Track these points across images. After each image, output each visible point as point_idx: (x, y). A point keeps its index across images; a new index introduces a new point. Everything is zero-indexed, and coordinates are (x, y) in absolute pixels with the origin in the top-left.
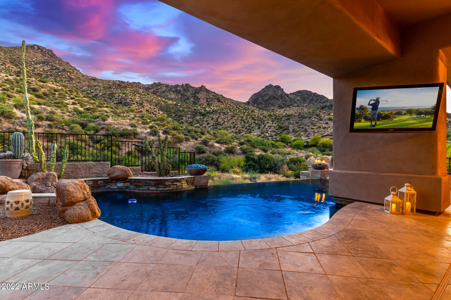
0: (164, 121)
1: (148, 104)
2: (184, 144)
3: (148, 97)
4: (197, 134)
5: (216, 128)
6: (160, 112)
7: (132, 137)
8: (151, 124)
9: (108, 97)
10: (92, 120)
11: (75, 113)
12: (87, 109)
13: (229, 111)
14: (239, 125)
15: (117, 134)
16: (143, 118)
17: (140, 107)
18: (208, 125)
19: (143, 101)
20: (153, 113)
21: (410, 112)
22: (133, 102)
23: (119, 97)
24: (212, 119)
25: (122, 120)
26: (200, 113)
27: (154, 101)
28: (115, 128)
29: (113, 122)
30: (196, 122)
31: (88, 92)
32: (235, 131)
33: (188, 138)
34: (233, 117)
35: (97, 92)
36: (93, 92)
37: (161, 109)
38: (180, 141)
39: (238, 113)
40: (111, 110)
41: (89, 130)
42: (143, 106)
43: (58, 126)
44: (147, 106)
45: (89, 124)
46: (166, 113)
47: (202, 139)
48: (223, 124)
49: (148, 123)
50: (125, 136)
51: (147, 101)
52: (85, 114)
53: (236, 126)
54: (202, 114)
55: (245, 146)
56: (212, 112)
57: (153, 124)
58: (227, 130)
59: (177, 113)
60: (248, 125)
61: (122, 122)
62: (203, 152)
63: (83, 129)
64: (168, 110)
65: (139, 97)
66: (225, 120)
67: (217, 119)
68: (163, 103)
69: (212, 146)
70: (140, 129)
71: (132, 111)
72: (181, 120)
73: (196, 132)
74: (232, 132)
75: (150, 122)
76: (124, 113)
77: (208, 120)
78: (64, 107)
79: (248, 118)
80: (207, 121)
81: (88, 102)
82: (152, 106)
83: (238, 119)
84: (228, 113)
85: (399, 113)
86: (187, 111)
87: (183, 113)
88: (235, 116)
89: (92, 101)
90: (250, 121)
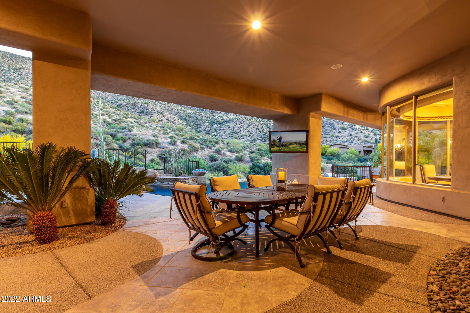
0: (182, 131)
1: (168, 113)
2: (199, 153)
3: (168, 106)
4: (211, 144)
5: (232, 136)
6: (180, 120)
7: (155, 146)
8: (171, 135)
9: (131, 106)
10: (120, 130)
11: (105, 124)
12: (115, 120)
13: (245, 120)
14: (255, 134)
15: (142, 144)
16: (164, 129)
17: (161, 116)
18: (224, 133)
19: (164, 110)
20: (172, 122)
21: (296, 143)
22: (154, 111)
23: (142, 107)
24: (229, 128)
25: (145, 131)
26: (217, 122)
27: (174, 110)
28: (140, 139)
29: (138, 132)
30: (213, 131)
31: (112, 101)
32: (250, 140)
33: (203, 147)
34: (249, 125)
35: (121, 101)
36: (117, 102)
37: (180, 118)
38: (196, 150)
39: (254, 122)
40: (136, 120)
41: (118, 140)
42: (164, 115)
43: (93, 137)
44: (167, 115)
45: (118, 134)
46: (185, 121)
47: (215, 148)
48: (239, 132)
49: (168, 134)
50: (149, 146)
51: (167, 110)
52: (113, 125)
53: (252, 135)
54: (219, 122)
55: (254, 155)
56: (229, 121)
57: (173, 134)
58: (243, 138)
59: (195, 121)
60: (263, 133)
61: (146, 133)
62: (216, 160)
63: (113, 139)
64: (187, 119)
65: (159, 106)
66: (241, 128)
67: (234, 128)
68: (182, 112)
69: (224, 155)
70: (162, 139)
71: (154, 121)
72: (199, 129)
73: (210, 142)
74: (248, 140)
75: (170, 132)
76: (146, 123)
77: (225, 128)
78: (95, 118)
79: (264, 126)
80: (223, 130)
81: (114, 113)
82: (172, 115)
83: (253, 128)
84: (244, 122)
85: (291, 144)
86: (205, 120)
87: (201, 121)
88: (250, 125)
89: (118, 112)
90: (265, 129)
